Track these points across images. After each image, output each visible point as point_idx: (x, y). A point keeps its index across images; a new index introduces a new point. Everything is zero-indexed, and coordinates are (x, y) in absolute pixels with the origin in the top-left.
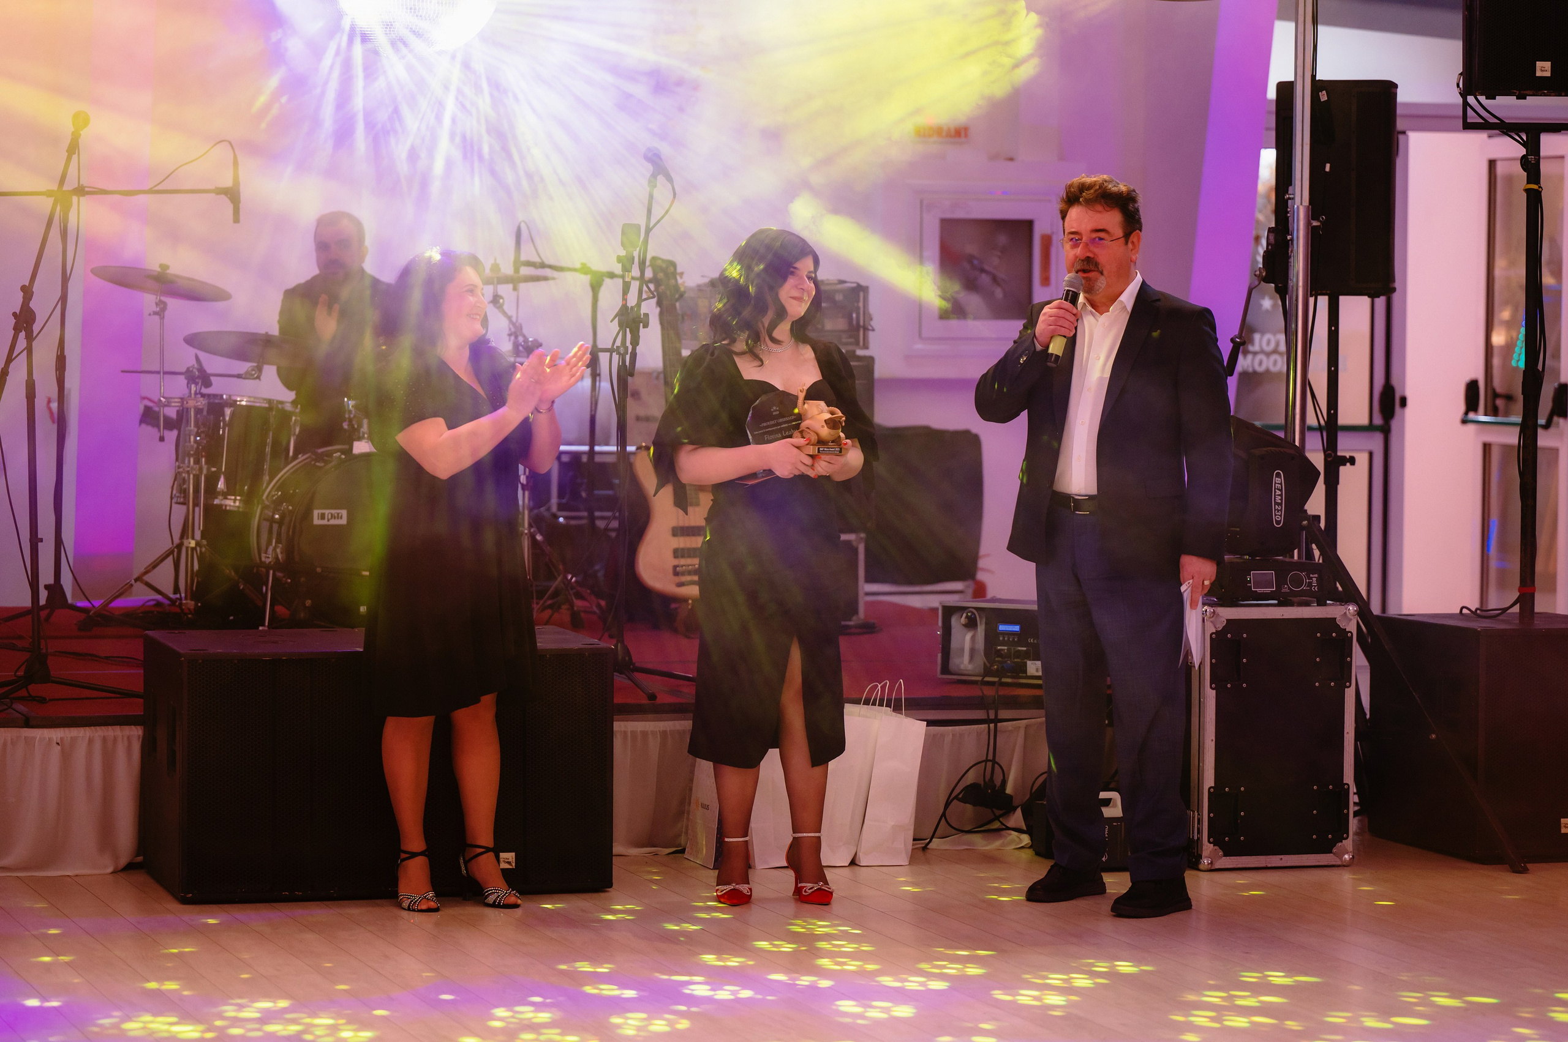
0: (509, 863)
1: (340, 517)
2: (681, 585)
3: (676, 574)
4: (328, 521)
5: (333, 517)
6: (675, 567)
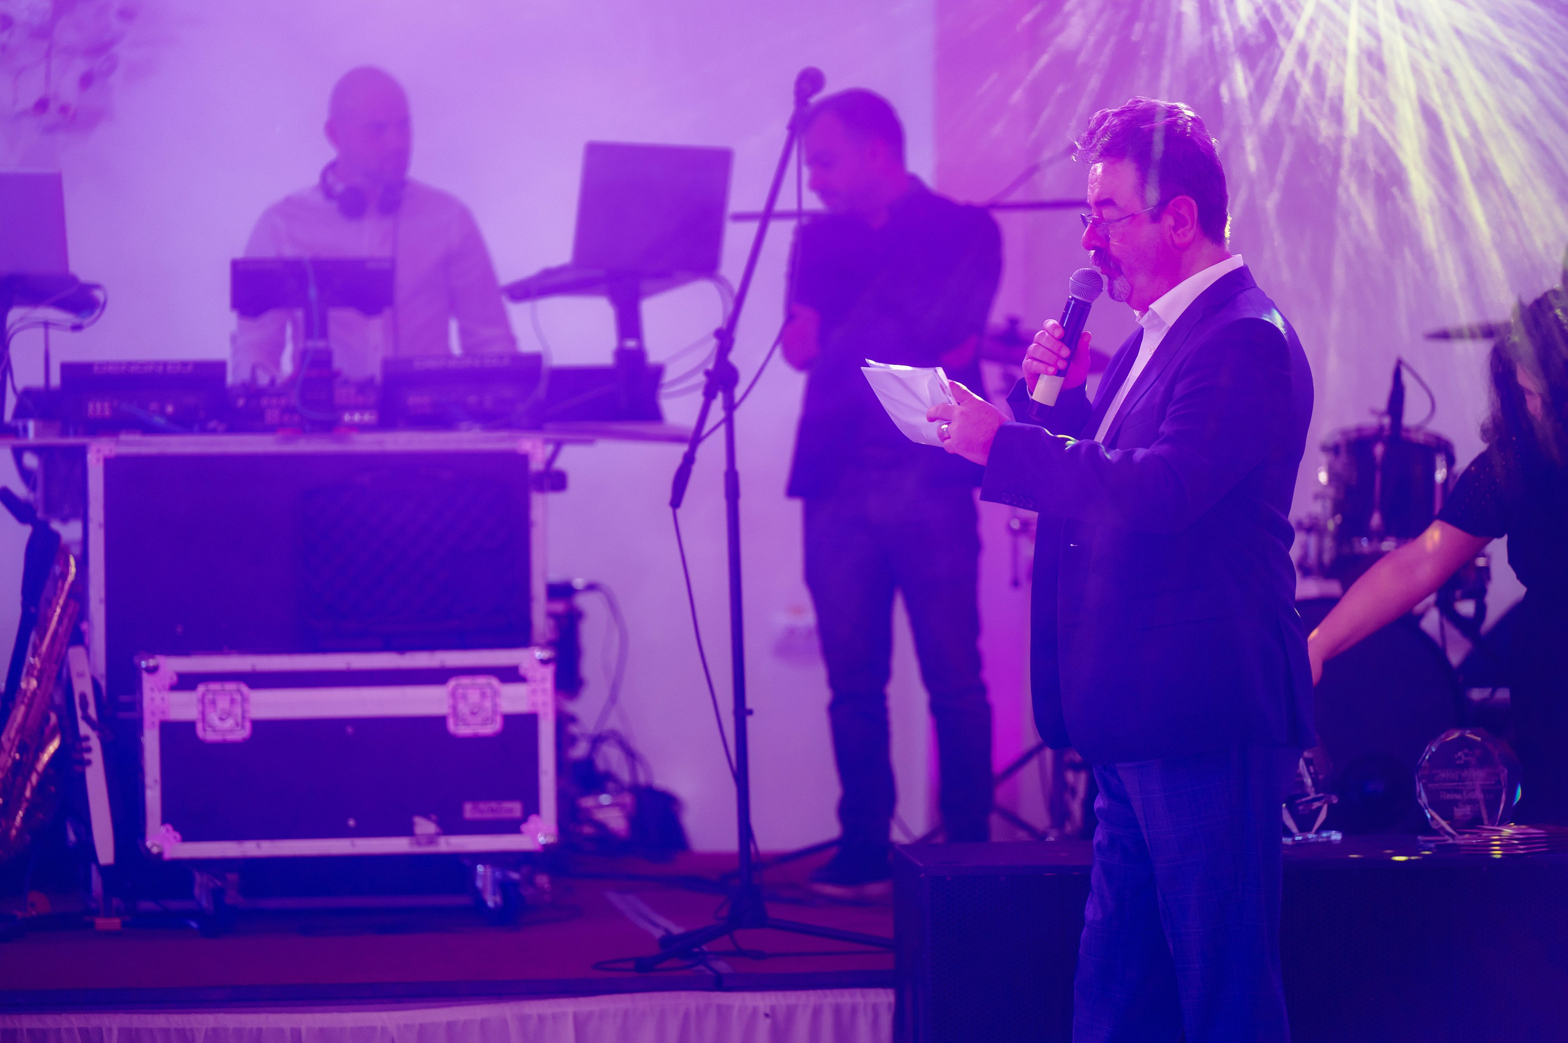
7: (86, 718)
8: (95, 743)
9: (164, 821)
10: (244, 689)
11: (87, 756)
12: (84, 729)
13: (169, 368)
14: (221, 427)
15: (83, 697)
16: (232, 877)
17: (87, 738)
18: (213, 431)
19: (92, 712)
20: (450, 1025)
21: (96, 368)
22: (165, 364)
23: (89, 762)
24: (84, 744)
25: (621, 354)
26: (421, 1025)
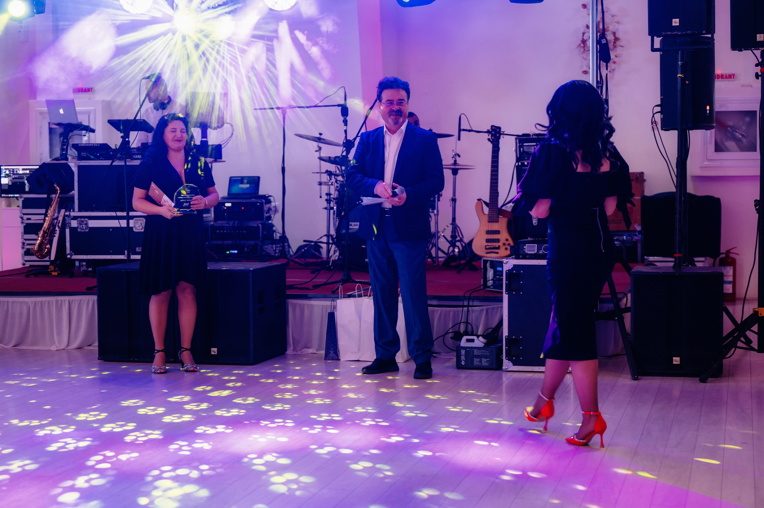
0: (215, 352)
1: (357, 225)
2: (487, 253)
3: (486, 249)
4: (353, 226)
5: (355, 225)
6: (486, 246)
7: (58, 226)
8: (58, 232)
9: (71, 250)
10: (88, 220)
11: (55, 235)
12: (57, 228)
13: (95, 145)
14: (103, 159)
15: (59, 221)
16: (84, 263)
17: (57, 231)
18: (101, 160)
19: (60, 225)
20: (41, 301)
21: (79, 145)
22: (94, 144)
23: (55, 236)
24: (56, 232)
25: (202, 142)
26: (35, 301)
